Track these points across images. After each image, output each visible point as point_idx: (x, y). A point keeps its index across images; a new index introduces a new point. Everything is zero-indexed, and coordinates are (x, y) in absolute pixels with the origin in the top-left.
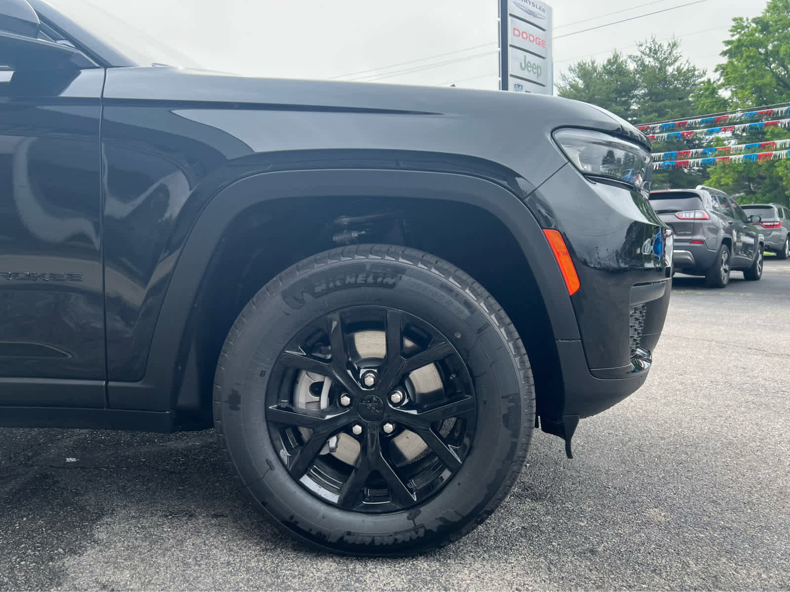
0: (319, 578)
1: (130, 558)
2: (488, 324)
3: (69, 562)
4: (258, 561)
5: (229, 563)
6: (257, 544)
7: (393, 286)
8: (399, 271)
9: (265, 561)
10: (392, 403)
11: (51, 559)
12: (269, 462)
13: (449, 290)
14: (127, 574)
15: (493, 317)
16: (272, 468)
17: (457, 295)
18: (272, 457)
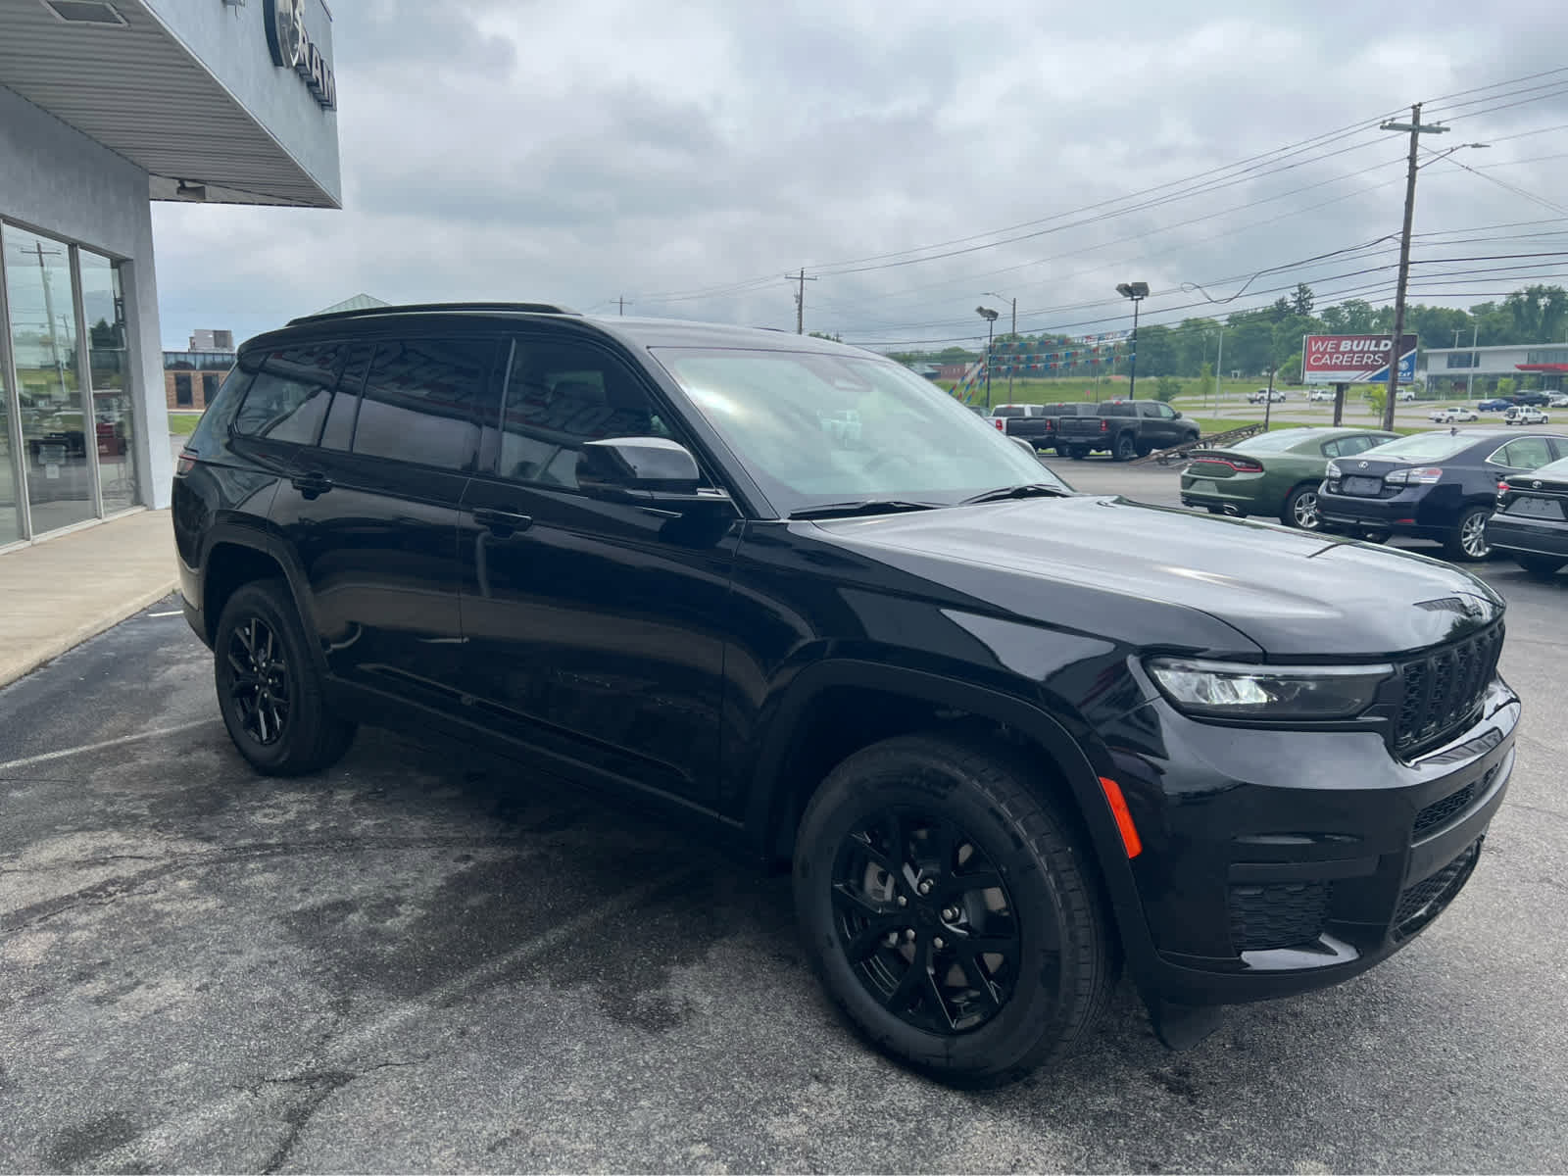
0: (850, 1069)
1: (720, 986)
2: (1033, 866)
3: (676, 970)
4: (814, 1032)
5: (790, 1024)
6: (827, 1016)
7: (944, 797)
8: (953, 782)
9: (819, 1034)
10: (944, 919)
11: (665, 963)
12: (829, 938)
13: (999, 817)
14: (709, 999)
15: (1042, 859)
16: (831, 945)
17: (1005, 826)
18: (833, 933)
